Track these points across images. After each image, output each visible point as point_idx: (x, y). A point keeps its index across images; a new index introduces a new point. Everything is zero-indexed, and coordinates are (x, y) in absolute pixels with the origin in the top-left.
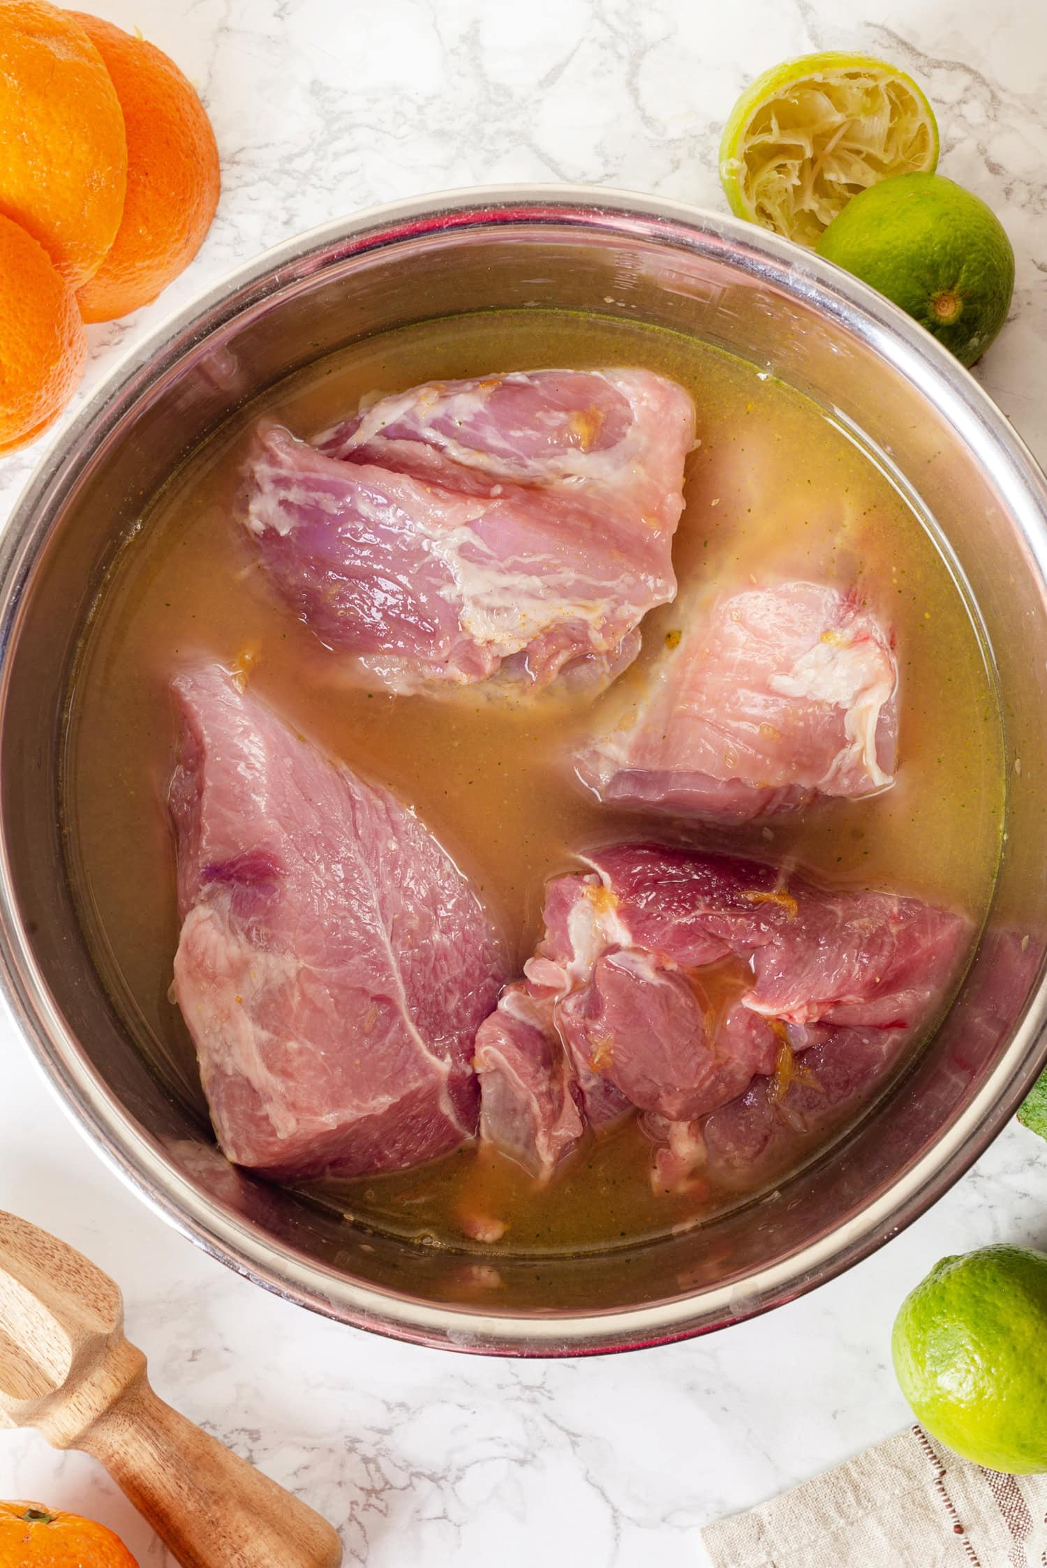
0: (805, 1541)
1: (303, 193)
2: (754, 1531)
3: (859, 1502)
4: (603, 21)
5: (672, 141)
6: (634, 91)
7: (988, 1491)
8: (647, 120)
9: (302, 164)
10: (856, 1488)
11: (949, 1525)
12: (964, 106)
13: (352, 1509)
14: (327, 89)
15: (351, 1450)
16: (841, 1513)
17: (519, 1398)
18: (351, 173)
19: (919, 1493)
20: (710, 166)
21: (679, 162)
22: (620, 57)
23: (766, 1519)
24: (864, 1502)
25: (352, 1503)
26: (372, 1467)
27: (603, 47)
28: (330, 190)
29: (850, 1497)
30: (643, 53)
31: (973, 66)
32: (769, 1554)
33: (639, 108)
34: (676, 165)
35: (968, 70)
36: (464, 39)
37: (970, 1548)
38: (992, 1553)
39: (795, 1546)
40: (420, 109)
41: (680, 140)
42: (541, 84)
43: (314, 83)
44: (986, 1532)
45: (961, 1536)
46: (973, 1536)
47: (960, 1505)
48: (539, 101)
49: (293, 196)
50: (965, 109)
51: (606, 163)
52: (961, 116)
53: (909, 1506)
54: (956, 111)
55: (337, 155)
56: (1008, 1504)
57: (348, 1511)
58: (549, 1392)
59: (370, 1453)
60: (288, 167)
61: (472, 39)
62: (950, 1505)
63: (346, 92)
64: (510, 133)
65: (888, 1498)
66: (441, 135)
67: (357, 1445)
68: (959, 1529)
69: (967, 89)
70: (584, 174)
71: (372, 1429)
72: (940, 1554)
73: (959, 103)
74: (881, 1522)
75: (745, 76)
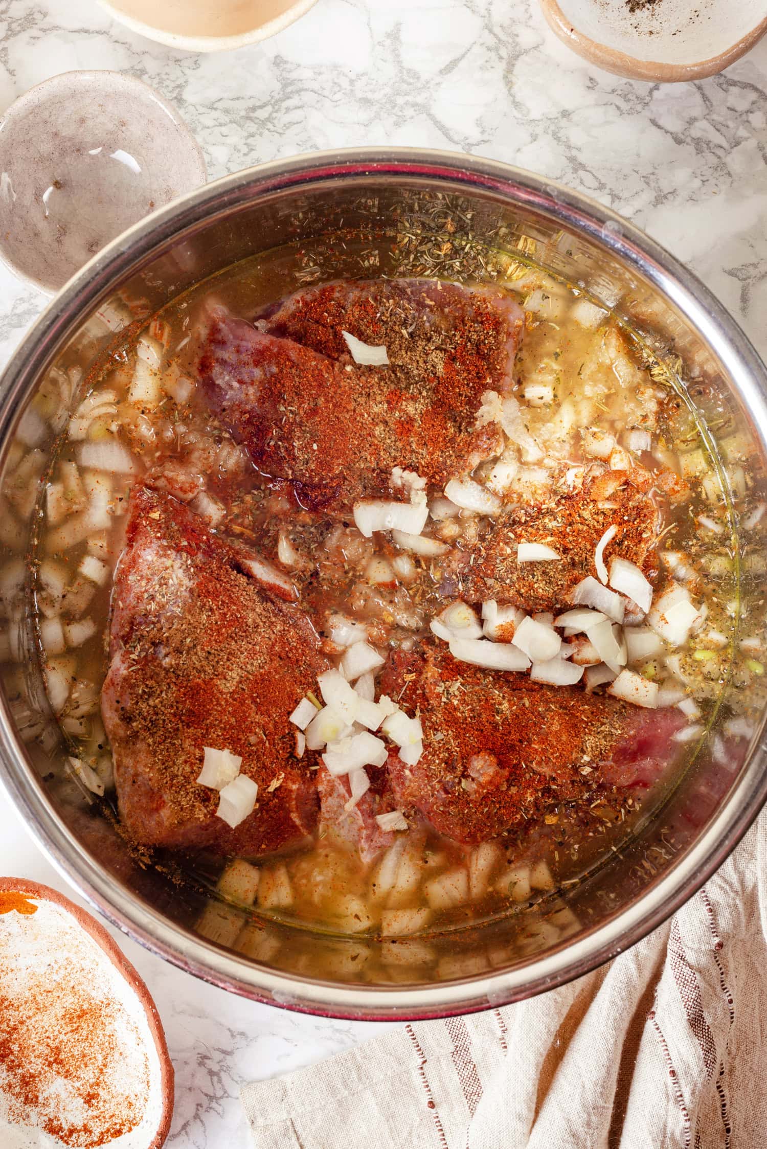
0: (317, 1106)
1: (261, 134)
2: (279, 1094)
3: (360, 1079)
4: (491, 31)
5: (533, 120)
6: (509, 84)
7: (456, 1078)
8: (516, 104)
9: (262, 114)
10: (359, 1068)
11: (425, 1101)
12: (750, 115)
13: (198, 1110)
14: (286, 62)
15: (201, 1064)
16: (346, 1086)
17: (331, 1039)
18: (297, 123)
19: (405, 1075)
20: (559, 141)
21: (537, 135)
22: (501, 58)
23: (289, 1086)
24: (364, 1079)
25: (198, 1105)
26: (215, 1079)
27: (489, 49)
28: (280, 134)
29: (354, 1075)
30: (518, 56)
31: (760, 87)
32: (289, 1113)
33: (511, 95)
34: (534, 138)
35: (756, 89)
36: (388, 35)
37: (439, 1121)
38: (454, 1128)
39: (309, 1109)
40: (352, 82)
41: (539, 121)
42: (441, 72)
43: (276, 57)
44: (452, 1109)
45: (433, 1111)
46: (442, 1111)
47: (434, 1086)
48: (438, 84)
49: (253, 136)
50: (751, 117)
51: (483, 132)
52: (748, 121)
53: (397, 1084)
54: (744, 117)
55: (288, 110)
56: (470, 1089)
57: (195, 1110)
58: (354, 1035)
59: (216, 1068)
60: (252, 115)
61: (394, 36)
62: (427, 1086)
63: (299, 66)
64: (415, 105)
65: (382, 1077)
66: (366, 102)
67: (206, 1061)
68: (432, 1105)
69: (753, 103)
70: (466, 138)
71: (218, 1050)
72: (416, 1124)
73: (747, 112)
74: (375, 1094)
75: (591, 79)
